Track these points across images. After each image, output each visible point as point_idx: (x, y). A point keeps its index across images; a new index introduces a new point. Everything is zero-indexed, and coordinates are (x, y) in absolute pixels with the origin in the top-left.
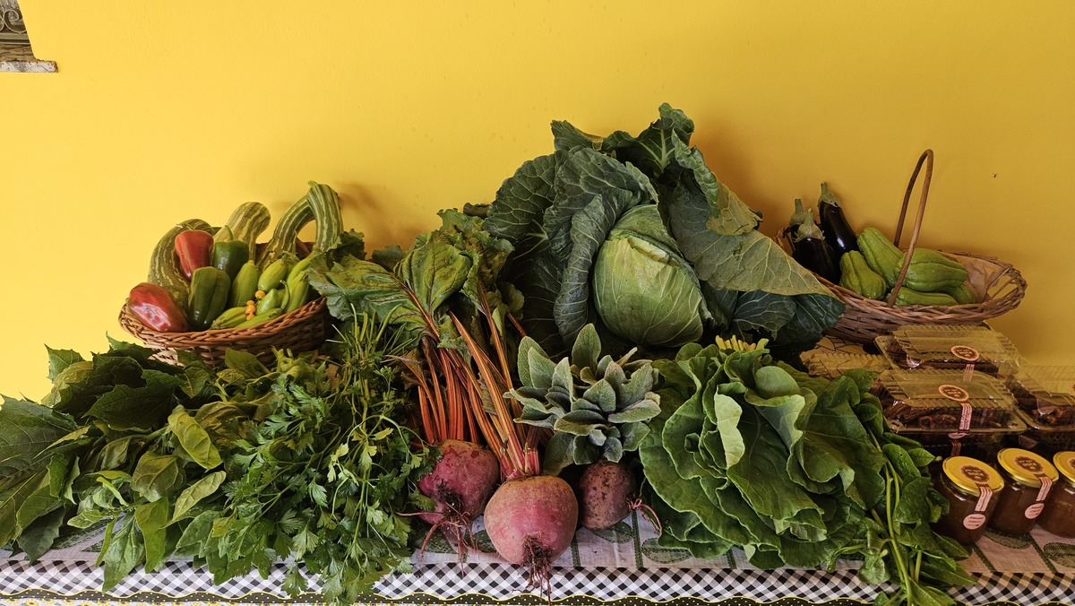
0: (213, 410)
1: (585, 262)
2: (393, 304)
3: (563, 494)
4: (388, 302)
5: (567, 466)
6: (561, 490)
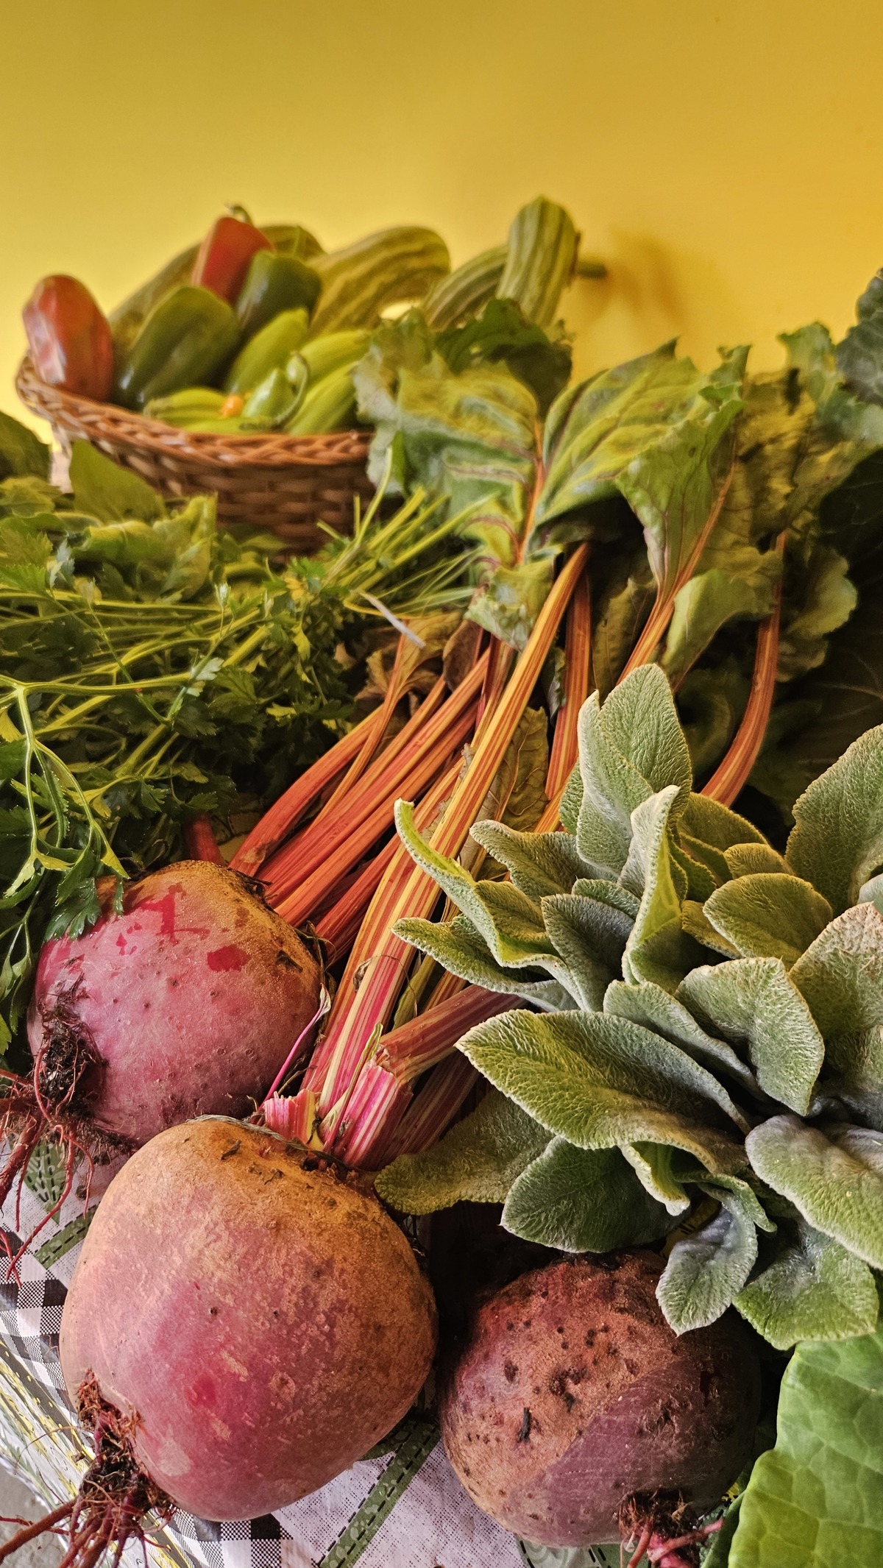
2: (484, 488)
3: (318, 1319)
4: (476, 477)
5: (483, 1201)
6: (321, 1300)
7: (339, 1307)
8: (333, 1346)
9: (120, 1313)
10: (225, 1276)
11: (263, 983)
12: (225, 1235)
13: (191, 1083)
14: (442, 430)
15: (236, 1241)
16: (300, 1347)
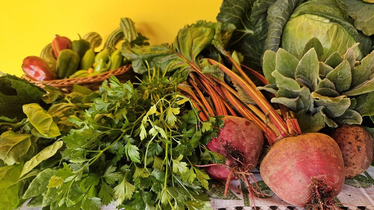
0: (60, 108)
1: (279, 32)
2: (169, 61)
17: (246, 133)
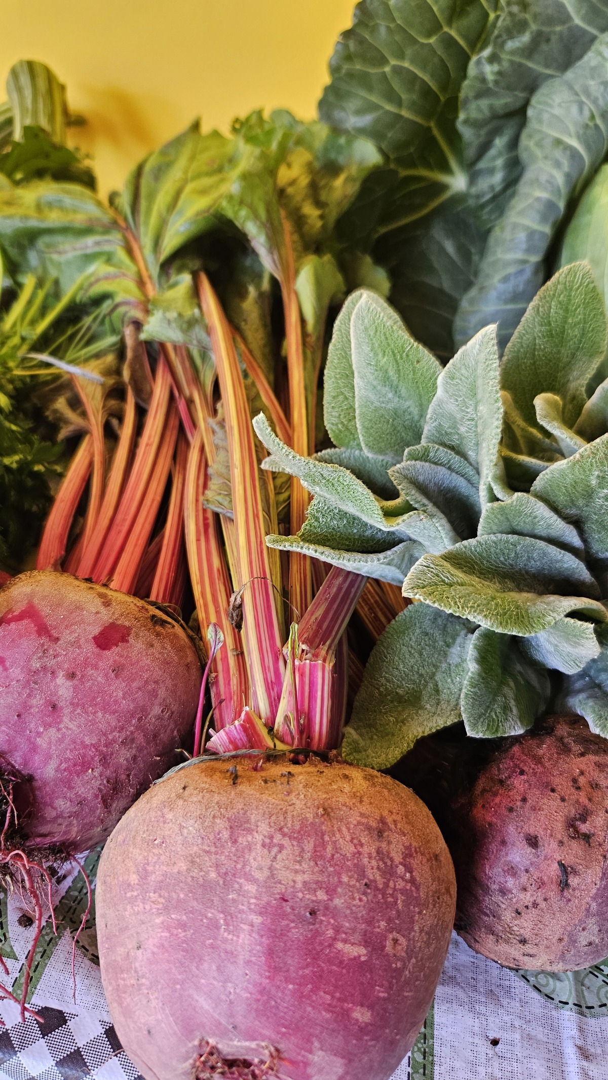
1: (550, 205)
2: (89, 258)
3: (399, 872)
4: (79, 253)
5: (434, 730)
6: (393, 854)
7: (408, 853)
8: (418, 889)
9: (214, 967)
10: (306, 877)
11: (152, 646)
12: (286, 842)
13: (121, 760)
14: (34, 223)
15: (299, 840)
16: (396, 903)
17: (75, 687)
